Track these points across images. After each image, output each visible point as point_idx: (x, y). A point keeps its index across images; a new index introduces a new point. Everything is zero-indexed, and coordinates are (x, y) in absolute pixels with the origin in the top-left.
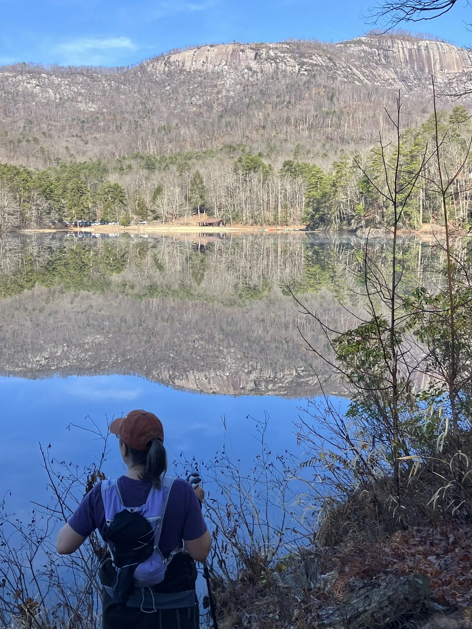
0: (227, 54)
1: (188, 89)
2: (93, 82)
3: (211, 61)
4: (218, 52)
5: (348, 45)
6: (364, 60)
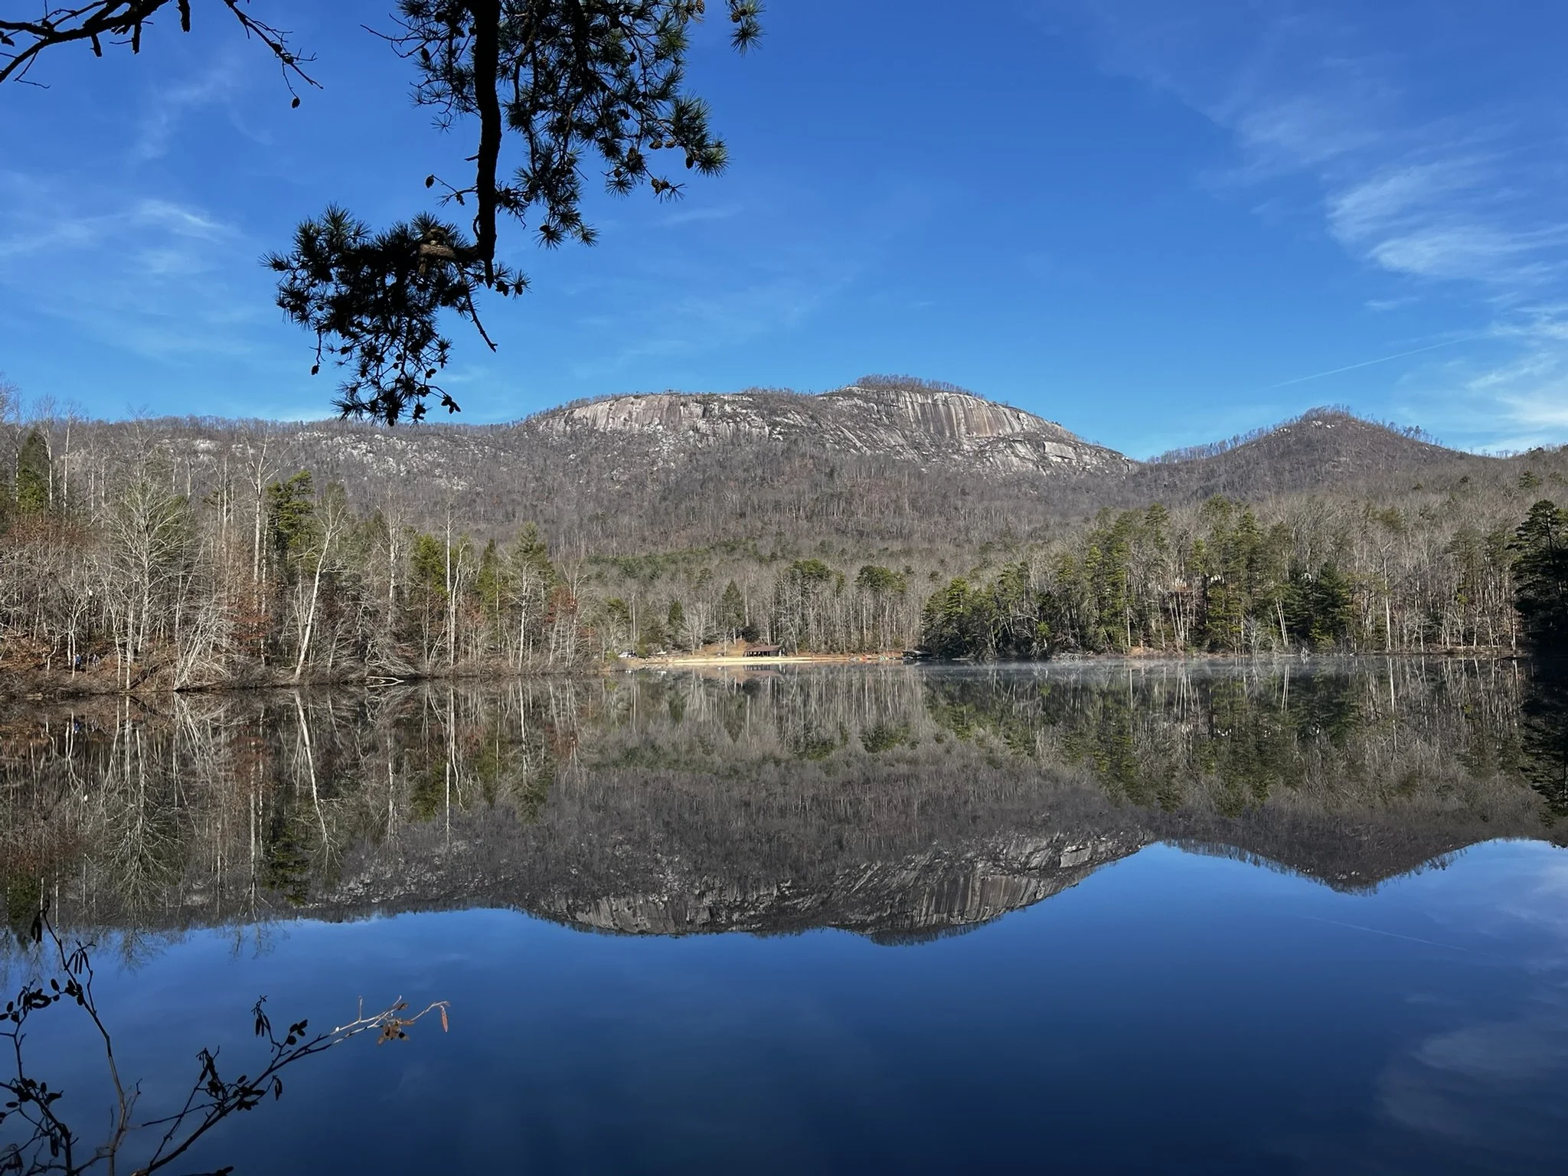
0: (662, 409)
1: (605, 458)
2: (456, 446)
3: (637, 419)
4: (647, 405)
5: (835, 398)
6: (858, 419)
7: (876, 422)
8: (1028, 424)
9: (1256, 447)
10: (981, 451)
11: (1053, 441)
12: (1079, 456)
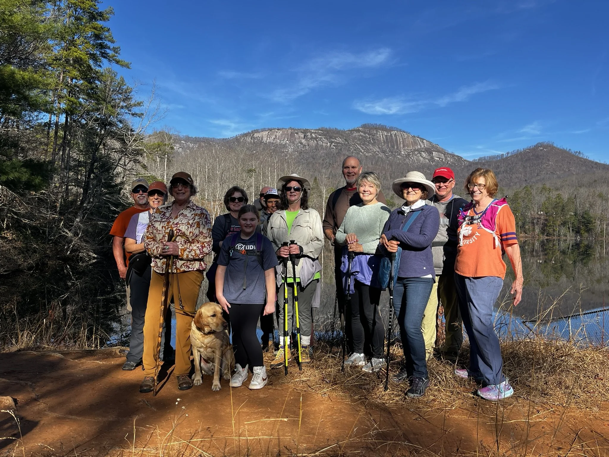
0: (288, 135)
3: (278, 138)
4: (282, 133)
5: (353, 132)
6: (362, 140)
7: (368, 142)
8: (426, 145)
9: (516, 156)
10: (409, 155)
11: (436, 152)
12: (446, 158)
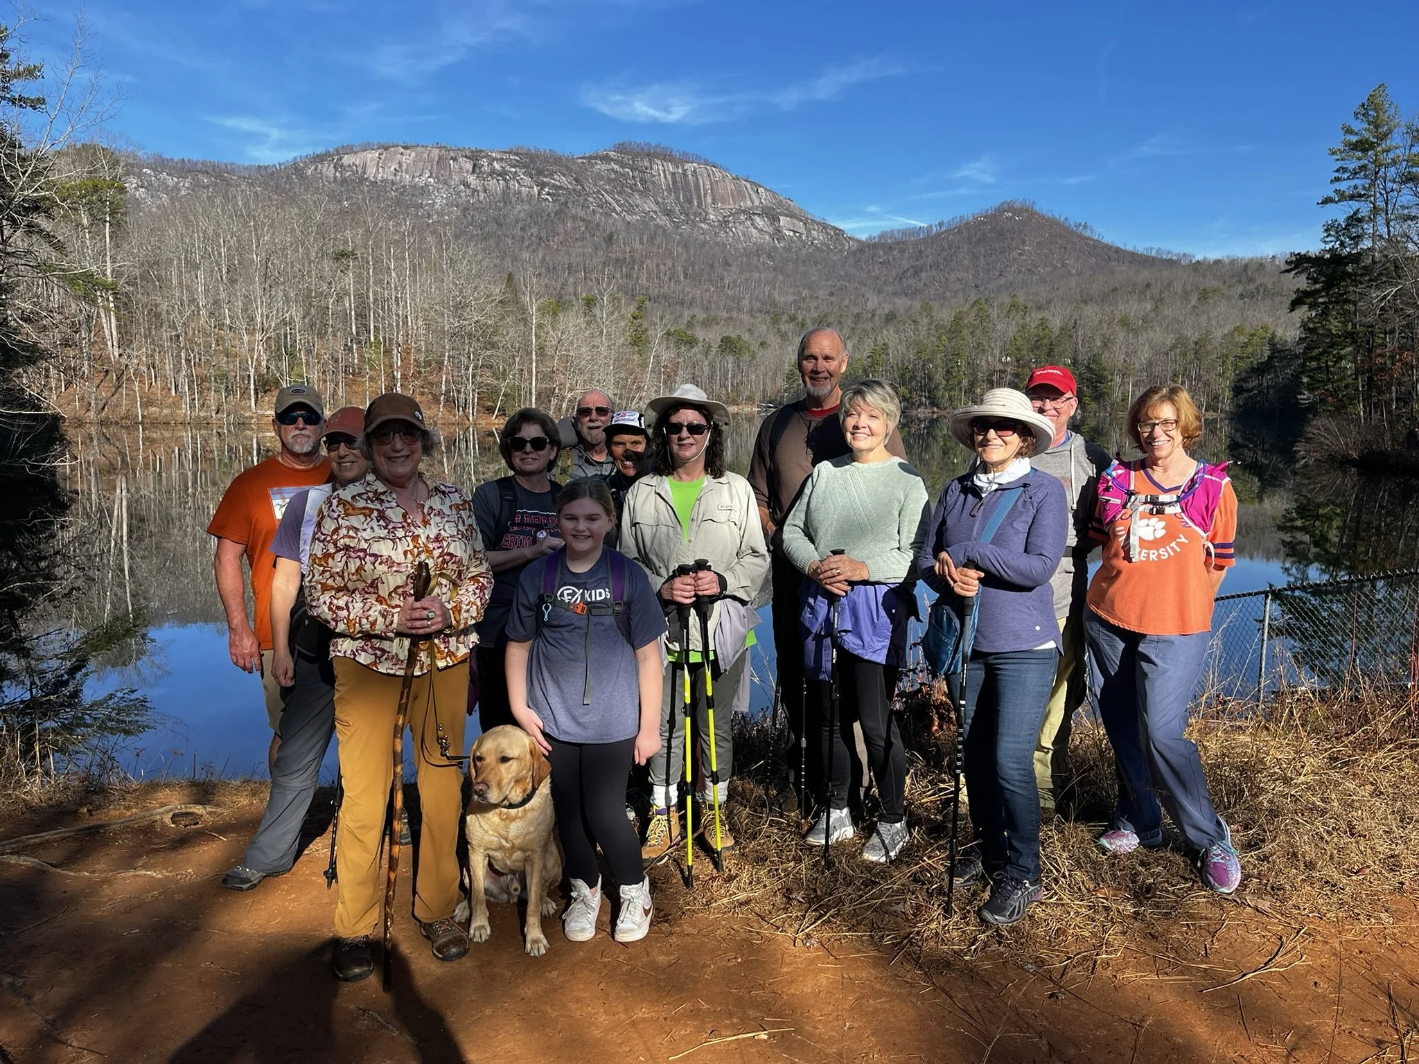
0: (432, 162)
3: (407, 169)
5: (593, 161)
6: (616, 183)
7: (631, 188)
8: (763, 198)
9: (958, 232)
10: (725, 222)
11: (787, 216)
12: (809, 231)
